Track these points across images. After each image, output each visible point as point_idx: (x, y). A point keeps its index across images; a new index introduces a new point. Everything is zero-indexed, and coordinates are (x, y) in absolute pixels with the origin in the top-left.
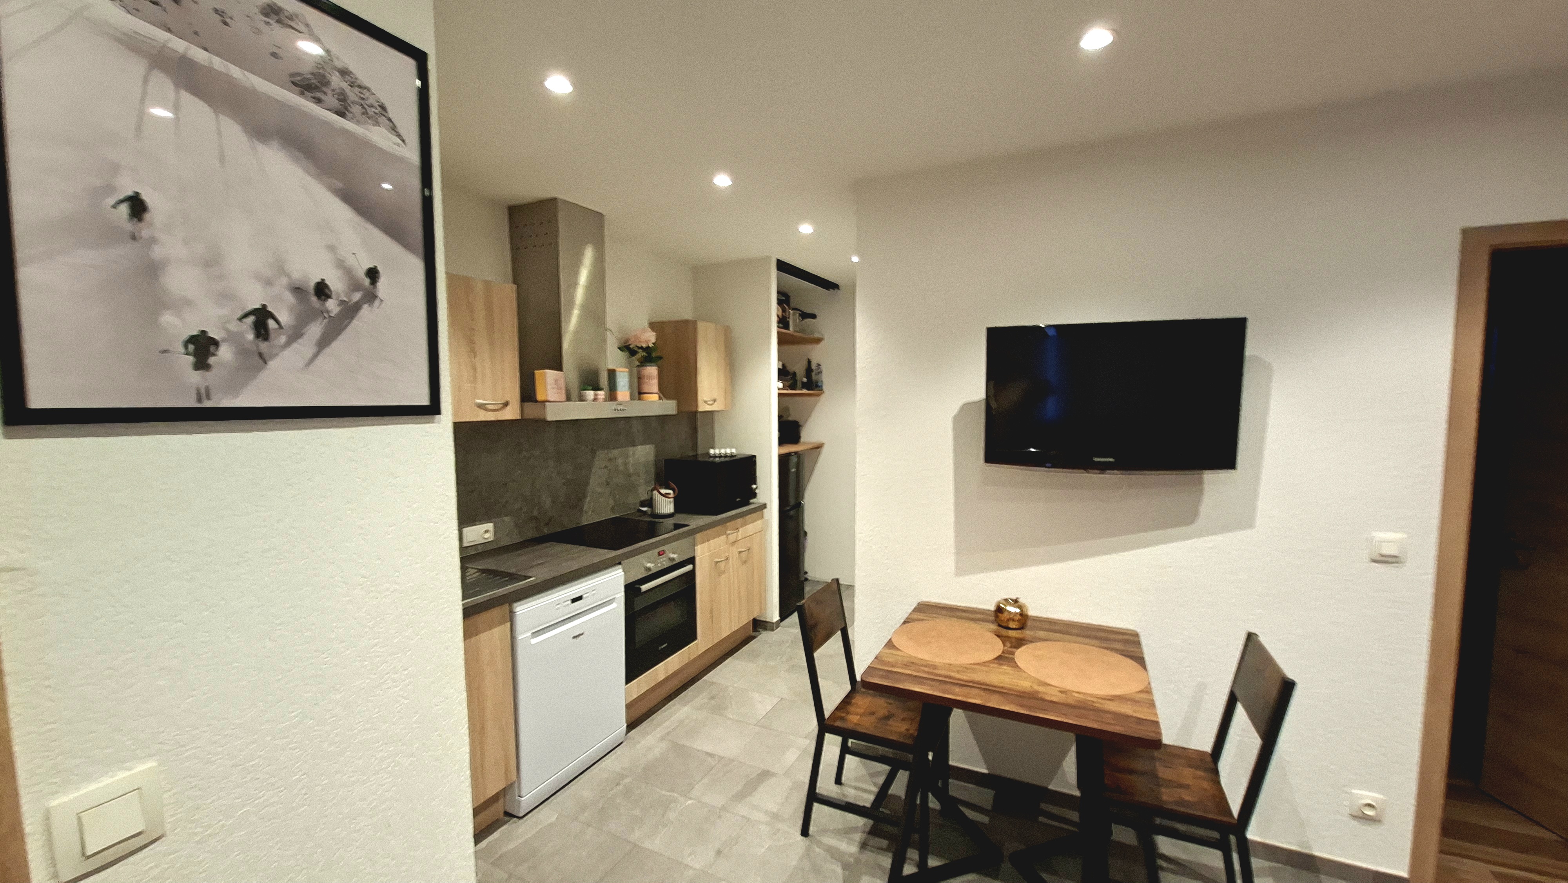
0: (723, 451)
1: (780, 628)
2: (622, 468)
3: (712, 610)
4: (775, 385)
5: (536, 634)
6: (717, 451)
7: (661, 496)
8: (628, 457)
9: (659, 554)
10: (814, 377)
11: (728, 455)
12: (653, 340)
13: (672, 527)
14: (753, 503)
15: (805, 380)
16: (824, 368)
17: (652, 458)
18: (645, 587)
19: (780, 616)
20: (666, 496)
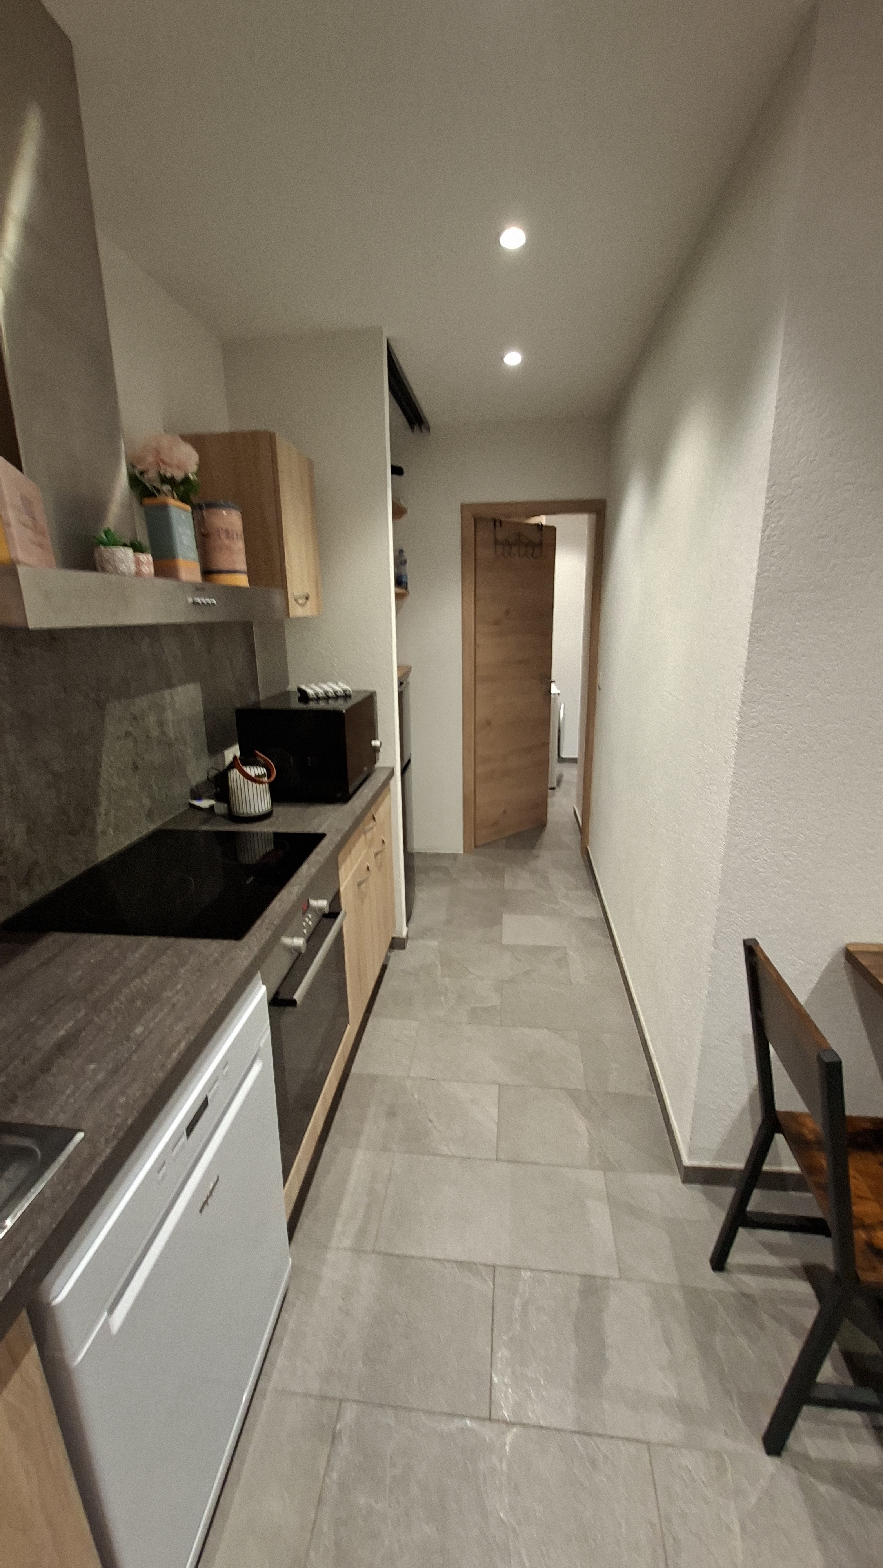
1: (409, 942)
3: (359, 966)
7: (248, 782)
8: (163, 709)
9: (304, 913)
11: (338, 694)
14: (377, 770)
17: (199, 708)
18: (299, 994)
20: (256, 780)
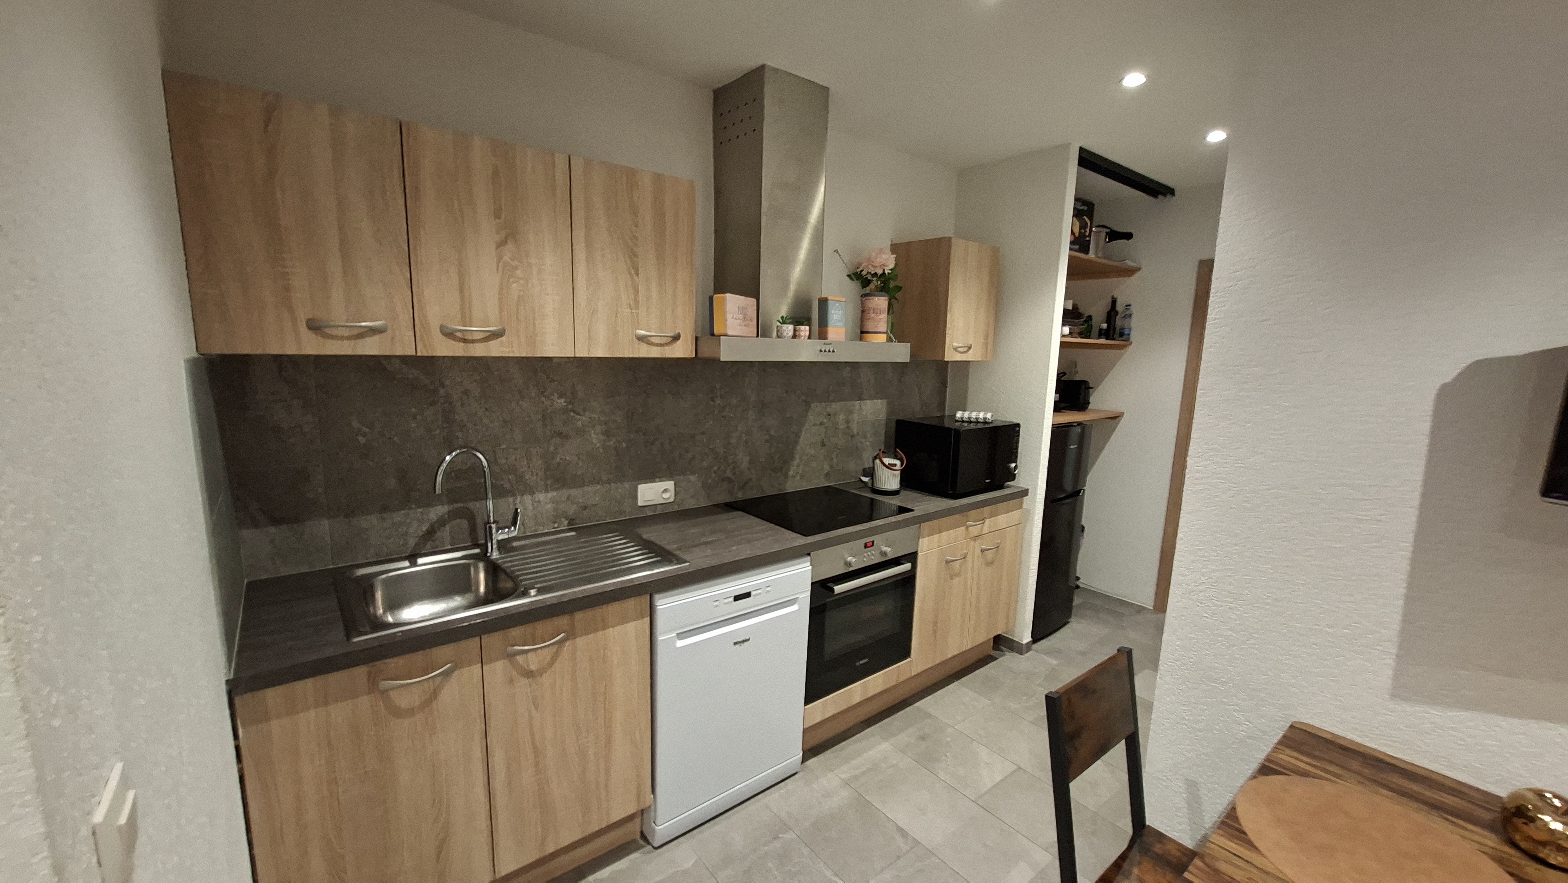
0: (974, 415)
1: (1031, 652)
2: (842, 426)
3: (935, 623)
4: (1057, 331)
5: (681, 636)
6: (966, 415)
7: (885, 468)
8: (852, 412)
9: (866, 546)
10: (1119, 322)
11: (979, 420)
12: (892, 266)
13: (896, 508)
14: (1008, 487)
15: (1105, 326)
16: (1134, 309)
17: (883, 416)
18: (839, 589)
19: (1032, 637)
20: (890, 467)
